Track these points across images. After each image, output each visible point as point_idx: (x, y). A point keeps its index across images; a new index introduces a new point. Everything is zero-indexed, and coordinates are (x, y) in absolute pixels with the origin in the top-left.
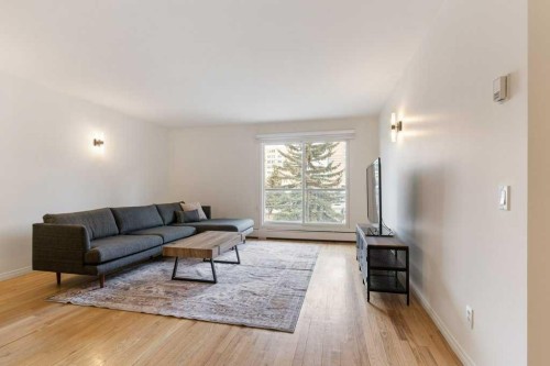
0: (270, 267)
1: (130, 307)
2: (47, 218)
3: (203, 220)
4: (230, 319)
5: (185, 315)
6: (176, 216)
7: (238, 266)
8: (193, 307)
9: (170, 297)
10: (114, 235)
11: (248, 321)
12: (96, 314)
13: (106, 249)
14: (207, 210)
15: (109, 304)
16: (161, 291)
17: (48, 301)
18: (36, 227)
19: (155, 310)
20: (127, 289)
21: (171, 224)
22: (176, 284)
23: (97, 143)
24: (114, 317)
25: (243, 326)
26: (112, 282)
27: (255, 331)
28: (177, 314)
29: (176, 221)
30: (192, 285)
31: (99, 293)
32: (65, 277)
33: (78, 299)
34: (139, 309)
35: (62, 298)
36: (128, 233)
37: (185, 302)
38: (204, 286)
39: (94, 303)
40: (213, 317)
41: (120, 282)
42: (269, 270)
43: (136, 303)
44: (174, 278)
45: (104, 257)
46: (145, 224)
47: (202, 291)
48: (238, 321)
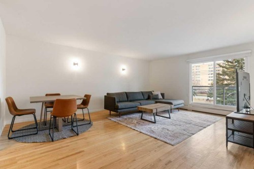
0: (184, 122)
1: (124, 124)
2: (108, 94)
3: (160, 99)
4: (152, 135)
5: (138, 130)
6: (149, 97)
7: (169, 119)
8: (142, 129)
9: (137, 124)
10: (126, 101)
11: (158, 138)
12: (115, 124)
13: (121, 105)
14: (163, 95)
15: (119, 122)
16: (136, 122)
17: (106, 118)
18: (105, 96)
19: (130, 126)
20: (126, 119)
21: (147, 99)
22: (142, 121)
23: (123, 70)
24: (119, 126)
25: (156, 138)
26: (123, 117)
27: (159, 141)
28: (136, 129)
29: (149, 98)
30: (146, 122)
31: (118, 119)
32: (112, 112)
33: (113, 119)
34: (126, 125)
35: (110, 118)
36: (131, 101)
37: (141, 127)
38: (150, 123)
39: (116, 121)
40: (147, 133)
41: (125, 117)
42: (181, 123)
43: (126, 123)
44: (142, 119)
45: (120, 108)
46: (136, 98)
47: (148, 125)
48: (155, 136)
